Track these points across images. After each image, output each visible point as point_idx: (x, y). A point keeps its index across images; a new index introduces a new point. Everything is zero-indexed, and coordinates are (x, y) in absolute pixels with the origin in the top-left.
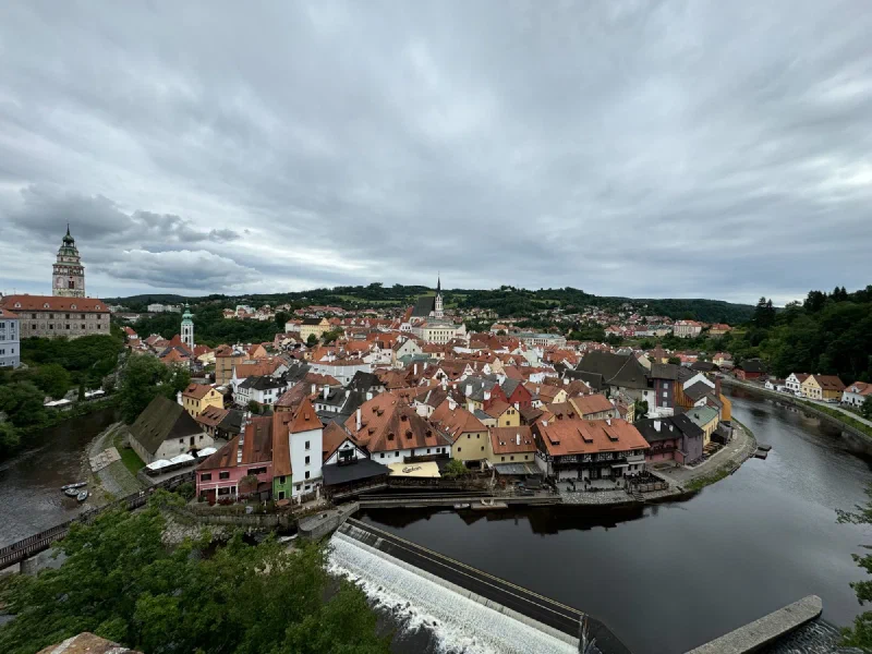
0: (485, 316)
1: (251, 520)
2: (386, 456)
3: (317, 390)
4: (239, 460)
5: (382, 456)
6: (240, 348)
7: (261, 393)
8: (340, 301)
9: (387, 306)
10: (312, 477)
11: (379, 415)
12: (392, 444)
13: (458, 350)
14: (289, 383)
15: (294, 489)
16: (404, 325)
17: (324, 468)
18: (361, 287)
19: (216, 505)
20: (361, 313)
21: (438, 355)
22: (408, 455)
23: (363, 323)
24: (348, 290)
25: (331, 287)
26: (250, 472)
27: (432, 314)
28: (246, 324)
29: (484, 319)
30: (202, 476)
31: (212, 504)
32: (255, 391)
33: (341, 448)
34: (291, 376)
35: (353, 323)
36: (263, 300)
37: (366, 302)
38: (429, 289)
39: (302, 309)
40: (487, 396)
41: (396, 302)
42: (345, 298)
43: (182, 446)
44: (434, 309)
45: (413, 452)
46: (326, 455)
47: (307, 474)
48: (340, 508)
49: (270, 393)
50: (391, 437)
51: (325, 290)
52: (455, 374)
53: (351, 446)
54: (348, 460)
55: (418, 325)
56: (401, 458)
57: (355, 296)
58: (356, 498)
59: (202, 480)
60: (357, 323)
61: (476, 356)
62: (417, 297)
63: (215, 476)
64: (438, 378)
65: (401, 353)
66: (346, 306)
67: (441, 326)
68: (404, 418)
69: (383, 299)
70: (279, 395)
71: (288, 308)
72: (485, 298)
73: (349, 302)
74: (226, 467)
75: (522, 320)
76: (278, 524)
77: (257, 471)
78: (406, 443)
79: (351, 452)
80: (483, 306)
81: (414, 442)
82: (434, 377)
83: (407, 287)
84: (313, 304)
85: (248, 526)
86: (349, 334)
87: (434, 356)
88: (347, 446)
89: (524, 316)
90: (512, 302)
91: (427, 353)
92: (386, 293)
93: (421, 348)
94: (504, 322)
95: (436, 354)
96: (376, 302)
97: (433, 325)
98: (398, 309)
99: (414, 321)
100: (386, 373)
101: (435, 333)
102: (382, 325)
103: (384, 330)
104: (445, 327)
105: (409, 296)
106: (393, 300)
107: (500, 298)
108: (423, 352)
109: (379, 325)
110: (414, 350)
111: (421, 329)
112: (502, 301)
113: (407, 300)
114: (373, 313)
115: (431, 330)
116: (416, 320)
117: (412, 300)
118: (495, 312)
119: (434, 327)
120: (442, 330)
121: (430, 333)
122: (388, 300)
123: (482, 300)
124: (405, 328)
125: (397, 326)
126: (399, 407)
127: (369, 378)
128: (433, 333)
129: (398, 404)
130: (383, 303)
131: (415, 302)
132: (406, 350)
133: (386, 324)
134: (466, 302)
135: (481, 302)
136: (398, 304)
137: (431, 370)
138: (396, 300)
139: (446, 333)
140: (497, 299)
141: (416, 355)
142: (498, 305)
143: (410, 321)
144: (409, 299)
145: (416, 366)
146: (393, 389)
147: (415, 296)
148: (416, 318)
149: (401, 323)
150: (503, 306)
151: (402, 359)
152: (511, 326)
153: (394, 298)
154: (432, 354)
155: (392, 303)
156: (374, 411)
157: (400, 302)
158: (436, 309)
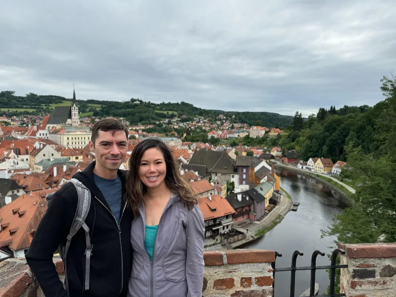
9: (21, 114)
11: (20, 216)
16: (41, 132)
21: (77, 158)
27: (69, 121)
38: (64, 99)
41: (31, 111)
44: (70, 117)
55: (56, 132)
62: (53, 106)
65: (39, 158)
67: (78, 133)
69: (17, 107)
72: (117, 108)
75: (149, 126)
80: (115, 115)
83: (41, 97)
87: (73, 159)
89: (150, 124)
90: (140, 112)
91: (66, 157)
92: (19, 101)
93: (60, 153)
94: (134, 128)
95: (74, 157)
96: (9, 110)
97: (71, 132)
98: (34, 117)
99: (51, 128)
100: (25, 177)
101: (72, 138)
102: (17, 132)
103: (19, 137)
104: (82, 133)
105: (44, 105)
106: (28, 108)
107: (131, 108)
108: (62, 156)
109: (13, 132)
110: (53, 155)
111: (59, 136)
112: (132, 111)
113: (43, 108)
114: (6, 120)
115: (68, 136)
116: (53, 127)
117: (48, 108)
118: (127, 120)
119: (71, 133)
120: (79, 136)
121: (68, 139)
122: (22, 108)
123: (114, 109)
124: (42, 135)
125: (34, 134)
126: (41, 206)
127: (6, 184)
128: (70, 139)
129: (40, 204)
130: (17, 111)
131: (51, 111)
132: (44, 155)
133: (21, 131)
134: (101, 111)
135: (113, 111)
136: (33, 112)
137: (71, 172)
138: (31, 108)
139: (83, 138)
140: (128, 110)
141: (55, 159)
142: (129, 114)
143: (47, 128)
144: (45, 107)
145: (55, 169)
146: (33, 191)
147: (50, 105)
148: (53, 125)
149: (38, 130)
150: (133, 115)
151: (41, 163)
152: (140, 132)
153: (29, 107)
154: (71, 157)
155: (26, 111)
156: (14, 213)
157: (35, 110)
158: (72, 117)
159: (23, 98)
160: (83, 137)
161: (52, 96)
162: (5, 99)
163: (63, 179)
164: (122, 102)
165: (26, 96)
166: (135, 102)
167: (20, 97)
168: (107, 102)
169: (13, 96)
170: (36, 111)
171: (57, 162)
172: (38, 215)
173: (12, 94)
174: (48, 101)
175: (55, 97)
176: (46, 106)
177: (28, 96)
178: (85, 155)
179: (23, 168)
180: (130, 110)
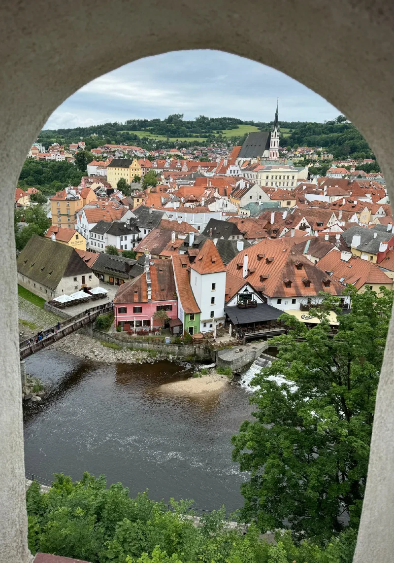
0: (315, 157)
1: (170, 349)
2: (283, 301)
3: (177, 237)
4: (150, 297)
5: (279, 302)
6: (73, 192)
7: (118, 238)
8: (135, 138)
10: (216, 316)
11: (269, 262)
12: (290, 291)
13: (311, 197)
14: (142, 230)
15: (202, 325)
16: (232, 168)
17: (226, 309)
18: (157, 121)
19: (134, 335)
20: (164, 153)
21: (289, 203)
22: (305, 302)
23: (179, 165)
24: (142, 125)
25: (122, 121)
26: (159, 308)
27: (266, 153)
28: (43, 166)
29: (314, 161)
30: (120, 309)
31: (130, 333)
32: (111, 237)
33: (241, 292)
34: (142, 223)
35: (167, 165)
36: (48, 137)
37: (165, 139)
39: (99, 149)
40: (383, 248)
41: (201, 140)
42: (141, 135)
43: (76, 283)
44: (268, 147)
45: (309, 301)
46: (228, 298)
47: (212, 314)
48: (252, 345)
49: (126, 239)
50: (288, 284)
51: (116, 124)
52: (319, 225)
53: (250, 290)
54: (246, 303)
55: (250, 168)
56: (297, 305)
57: (152, 131)
58: (264, 338)
59: (119, 312)
60: (173, 166)
61: (338, 205)
62: (228, 134)
63: (130, 310)
64: (301, 228)
65: (245, 200)
66: (144, 144)
67: (281, 169)
68: (299, 267)
69: (186, 136)
70: (133, 241)
71: (83, 147)
73: (145, 139)
74: (140, 302)
75: (365, 162)
76: (195, 355)
77: (165, 308)
78: (304, 291)
79: (249, 296)
80: (311, 144)
81: (311, 291)
82: (297, 228)
83: (212, 120)
84: (109, 143)
85: (168, 353)
86: (167, 178)
87: (284, 204)
88: (246, 290)
89: (367, 158)
90: (352, 139)
91: (276, 201)
92: (188, 128)
93: (269, 195)
94: (340, 165)
95: (285, 202)
96: (177, 140)
97: (271, 168)
98: (205, 150)
99: (241, 163)
100: (242, 222)
101: (272, 177)
102: (203, 168)
103: (206, 175)
104: (286, 170)
105: (215, 131)
106: (197, 137)
107: (336, 132)
108: (271, 199)
109: (199, 168)
110: (260, 197)
111: (255, 173)
112: (338, 137)
113: (214, 137)
114: (178, 153)
115: (268, 174)
116: (244, 162)
117: (220, 136)
118: (329, 152)
119: (272, 170)
120: (280, 174)
121: (267, 177)
122: (191, 136)
123: (310, 135)
124: (233, 172)
125: (224, 170)
126: (292, 255)
127: (227, 227)
128: (270, 177)
129: (291, 252)
130: (186, 141)
131: (225, 140)
132: (251, 197)
133: (207, 167)
134: (291, 138)
135: (309, 138)
136: (204, 142)
137: (293, 219)
138: (202, 137)
139: (286, 178)
140: (332, 135)
141: (264, 204)
142: (333, 142)
143: (237, 163)
144: (217, 135)
145: (273, 215)
146: (258, 238)
147: (223, 131)
148: (244, 159)
149: (228, 166)
150: (340, 144)
151: (247, 207)
152: (353, 170)
153: (199, 135)
154: (282, 201)
155: (196, 141)
156: (260, 258)
157: (205, 140)
158: (270, 147)
159: (192, 123)
160: (287, 174)
161: (225, 119)
162: (173, 124)
163: (285, 229)
164: (323, 123)
165: (195, 120)
166: (342, 122)
167: (188, 122)
168: (299, 123)
169: (181, 121)
170: (207, 141)
171: (266, 207)
172: (290, 264)
173: (180, 119)
174: (221, 126)
175: (230, 119)
176: (218, 133)
177: (198, 120)
178: (298, 199)
179: (231, 211)
180: (335, 135)
